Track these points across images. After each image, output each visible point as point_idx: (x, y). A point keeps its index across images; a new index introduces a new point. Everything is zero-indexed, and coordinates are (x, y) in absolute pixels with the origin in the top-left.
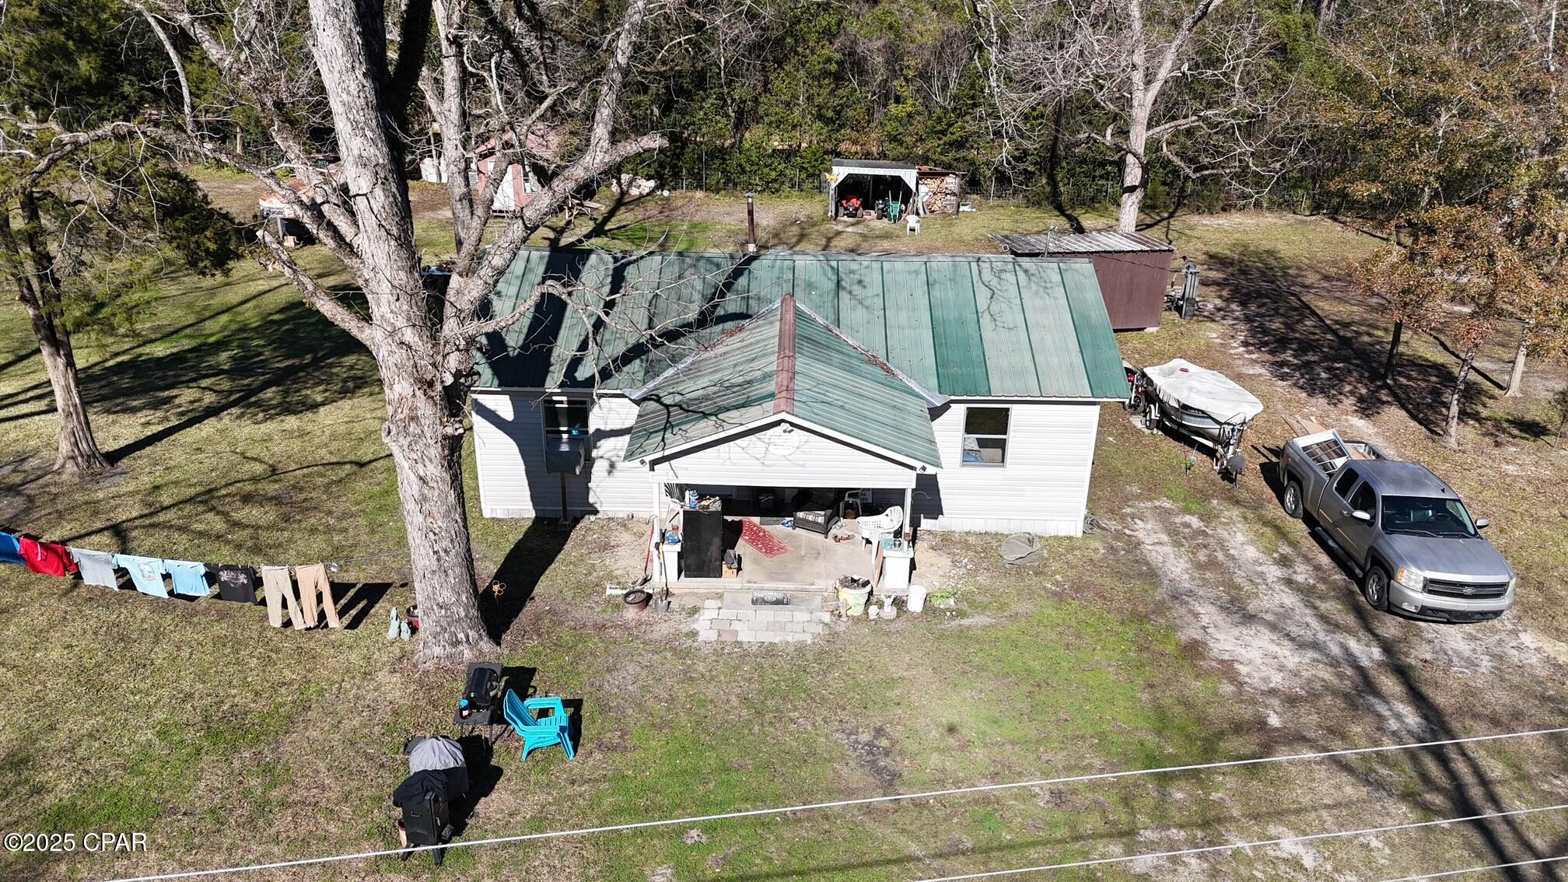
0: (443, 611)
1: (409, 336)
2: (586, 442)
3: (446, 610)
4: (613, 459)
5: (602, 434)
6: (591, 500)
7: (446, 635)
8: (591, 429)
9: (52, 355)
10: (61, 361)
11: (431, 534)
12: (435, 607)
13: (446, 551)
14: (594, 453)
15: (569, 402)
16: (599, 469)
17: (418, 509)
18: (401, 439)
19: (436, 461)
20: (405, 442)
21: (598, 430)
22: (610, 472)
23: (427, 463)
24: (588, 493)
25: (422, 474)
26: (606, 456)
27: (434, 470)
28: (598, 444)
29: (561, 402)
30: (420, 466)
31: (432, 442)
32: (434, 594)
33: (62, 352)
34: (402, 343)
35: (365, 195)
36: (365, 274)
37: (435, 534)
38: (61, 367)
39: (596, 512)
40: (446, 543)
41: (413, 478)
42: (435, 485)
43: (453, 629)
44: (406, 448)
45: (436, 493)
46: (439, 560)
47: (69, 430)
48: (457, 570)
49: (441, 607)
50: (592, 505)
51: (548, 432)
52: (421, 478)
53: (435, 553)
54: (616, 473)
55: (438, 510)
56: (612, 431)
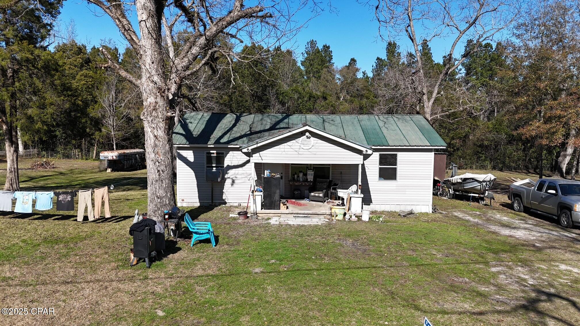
0: (159, 200)
1: (156, 78)
2: (223, 171)
3: (161, 199)
4: (234, 179)
5: (230, 167)
6: (224, 198)
7: (159, 212)
8: (225, 165)
9: (9, 146)
10: (12, 149)
11: (157, 163)
12: (156, 198)
13: (163, 171)
14: (226, 176)
15: (217, 153)
16: (228, 182)
17: (153, 151)
18: (149, 117)
19: (163, 129)
20: (150, 119)
21: (228, 166)
22: (232, 185)
23: (159, 129)
24: (223, 195)
25: (156, 134)
26: (231, 177)
27: (161, 133)
28: (228, 172)
29: (213, 153)
30: (155, 130)
31: (161, 120)
32: (156, 191)
33: (13, 146)
34: (153, 81)
35: (144, 21)
36: (141, 52)
37: (159, 163)
38: (12, 151)
39: (225, 203)
40: (162, 167)
41: (152, 136)
42: (161, 140)
43: (163, 209)
44: (150, 121)
45: (161, 143)
46: (159, 175)
47: (10, 178)
48: (167, 181)
49: (158, 198)
50: (224, 200)
51: (208, 167)
52: (155, 136)
53: (159, 171)
54: (235, 185)
55: (161, 151)
56: (234, 166)
